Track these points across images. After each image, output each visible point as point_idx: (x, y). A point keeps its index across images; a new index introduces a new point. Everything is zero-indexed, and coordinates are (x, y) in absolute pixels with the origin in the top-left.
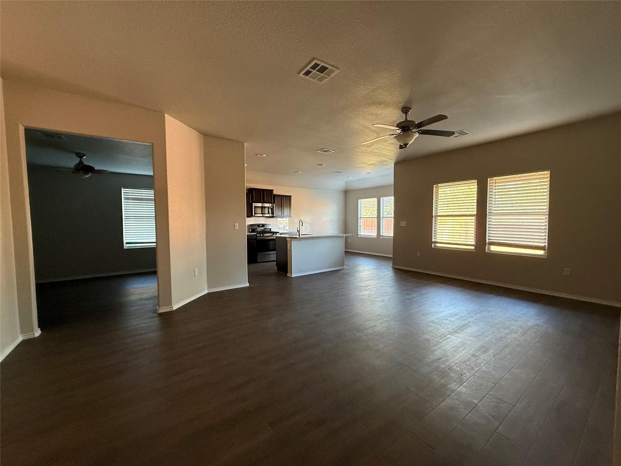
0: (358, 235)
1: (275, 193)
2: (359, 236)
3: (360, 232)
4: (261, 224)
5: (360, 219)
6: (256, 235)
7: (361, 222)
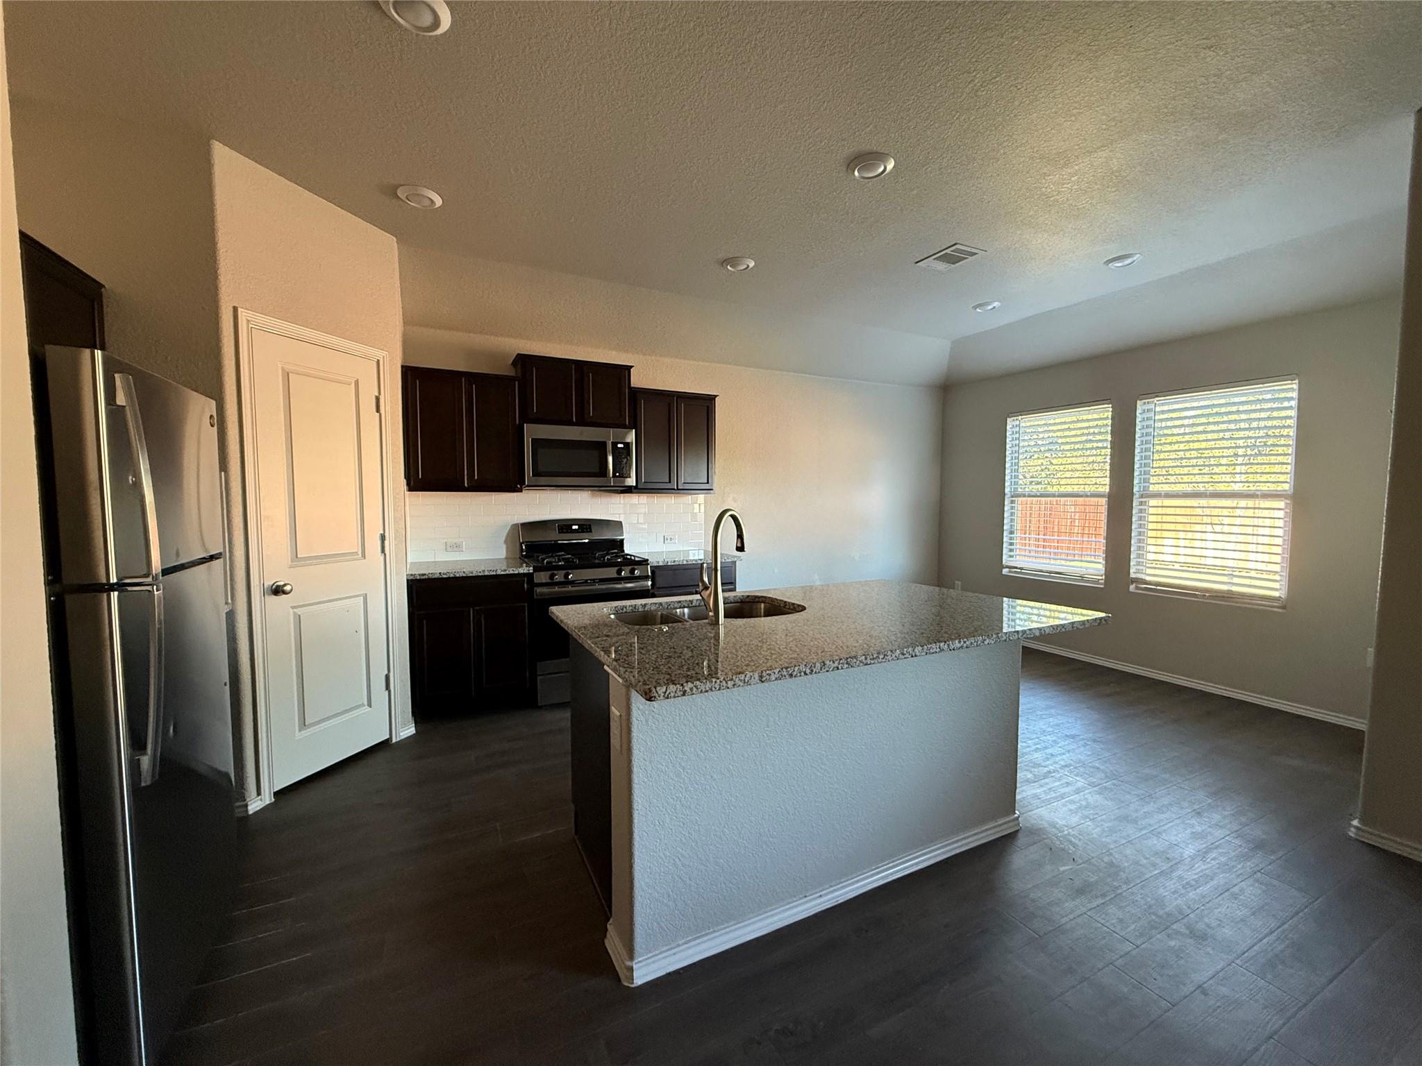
0: (1003, 567)
1: (637, 380)
2: (1005, 571)
3: (1011, 556)
4: (575, 521)
5: (1012, 502)
6: (529, 576)
7: (1015, 515)
